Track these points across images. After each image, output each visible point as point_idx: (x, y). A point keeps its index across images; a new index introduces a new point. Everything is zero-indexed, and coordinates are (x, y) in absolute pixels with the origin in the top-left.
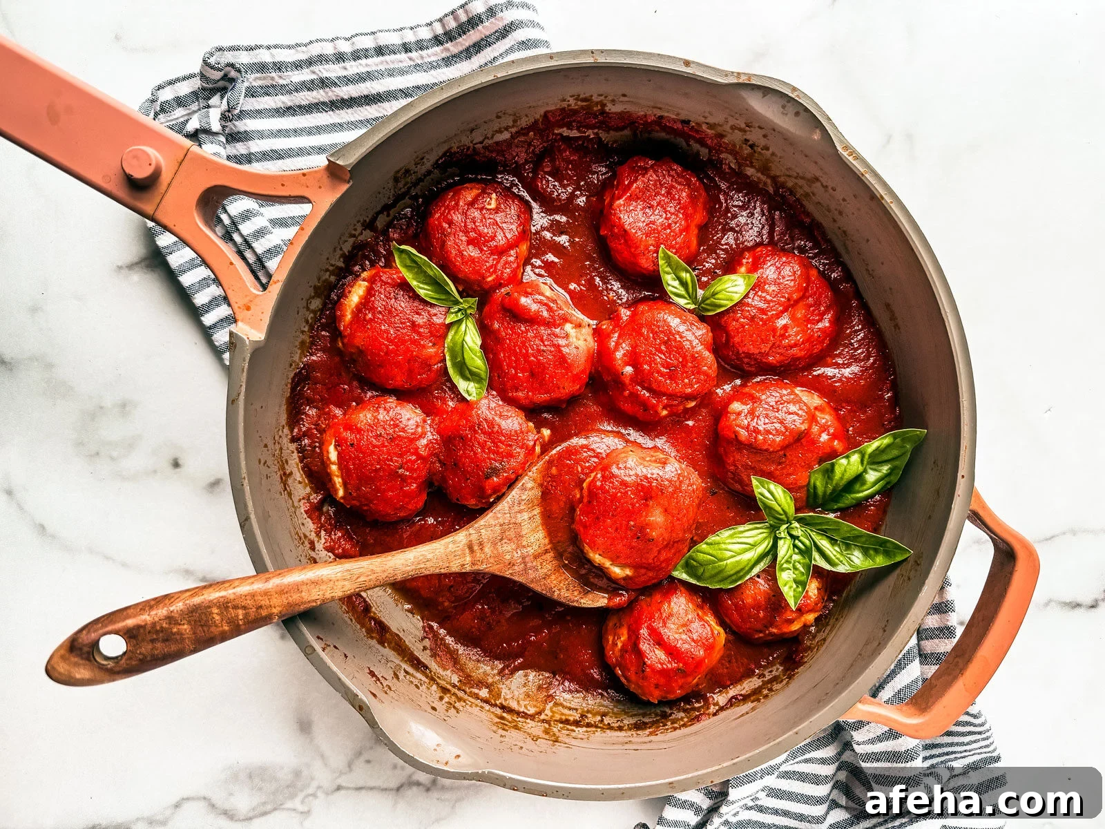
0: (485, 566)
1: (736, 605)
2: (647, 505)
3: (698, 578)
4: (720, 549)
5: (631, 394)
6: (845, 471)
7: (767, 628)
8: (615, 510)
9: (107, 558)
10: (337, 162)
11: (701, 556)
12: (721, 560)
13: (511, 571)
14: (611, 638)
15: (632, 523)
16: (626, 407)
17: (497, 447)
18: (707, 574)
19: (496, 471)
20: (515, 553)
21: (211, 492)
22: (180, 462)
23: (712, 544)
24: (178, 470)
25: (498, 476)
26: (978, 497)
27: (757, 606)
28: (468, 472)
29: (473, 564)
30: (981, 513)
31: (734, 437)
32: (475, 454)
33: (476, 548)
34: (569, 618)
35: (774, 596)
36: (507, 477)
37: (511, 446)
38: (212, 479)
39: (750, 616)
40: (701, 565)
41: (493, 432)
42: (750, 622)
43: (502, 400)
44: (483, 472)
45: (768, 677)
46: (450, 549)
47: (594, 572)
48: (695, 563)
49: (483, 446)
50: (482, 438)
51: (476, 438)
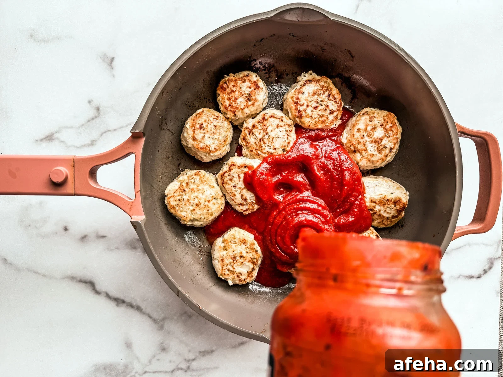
9: (36, 273)
10: (136, 132)
21: (82, 241)
22: (68, 228)
24: (67, 232)
26: (459, 125)
30: (462, 131)
38: (83, 235)
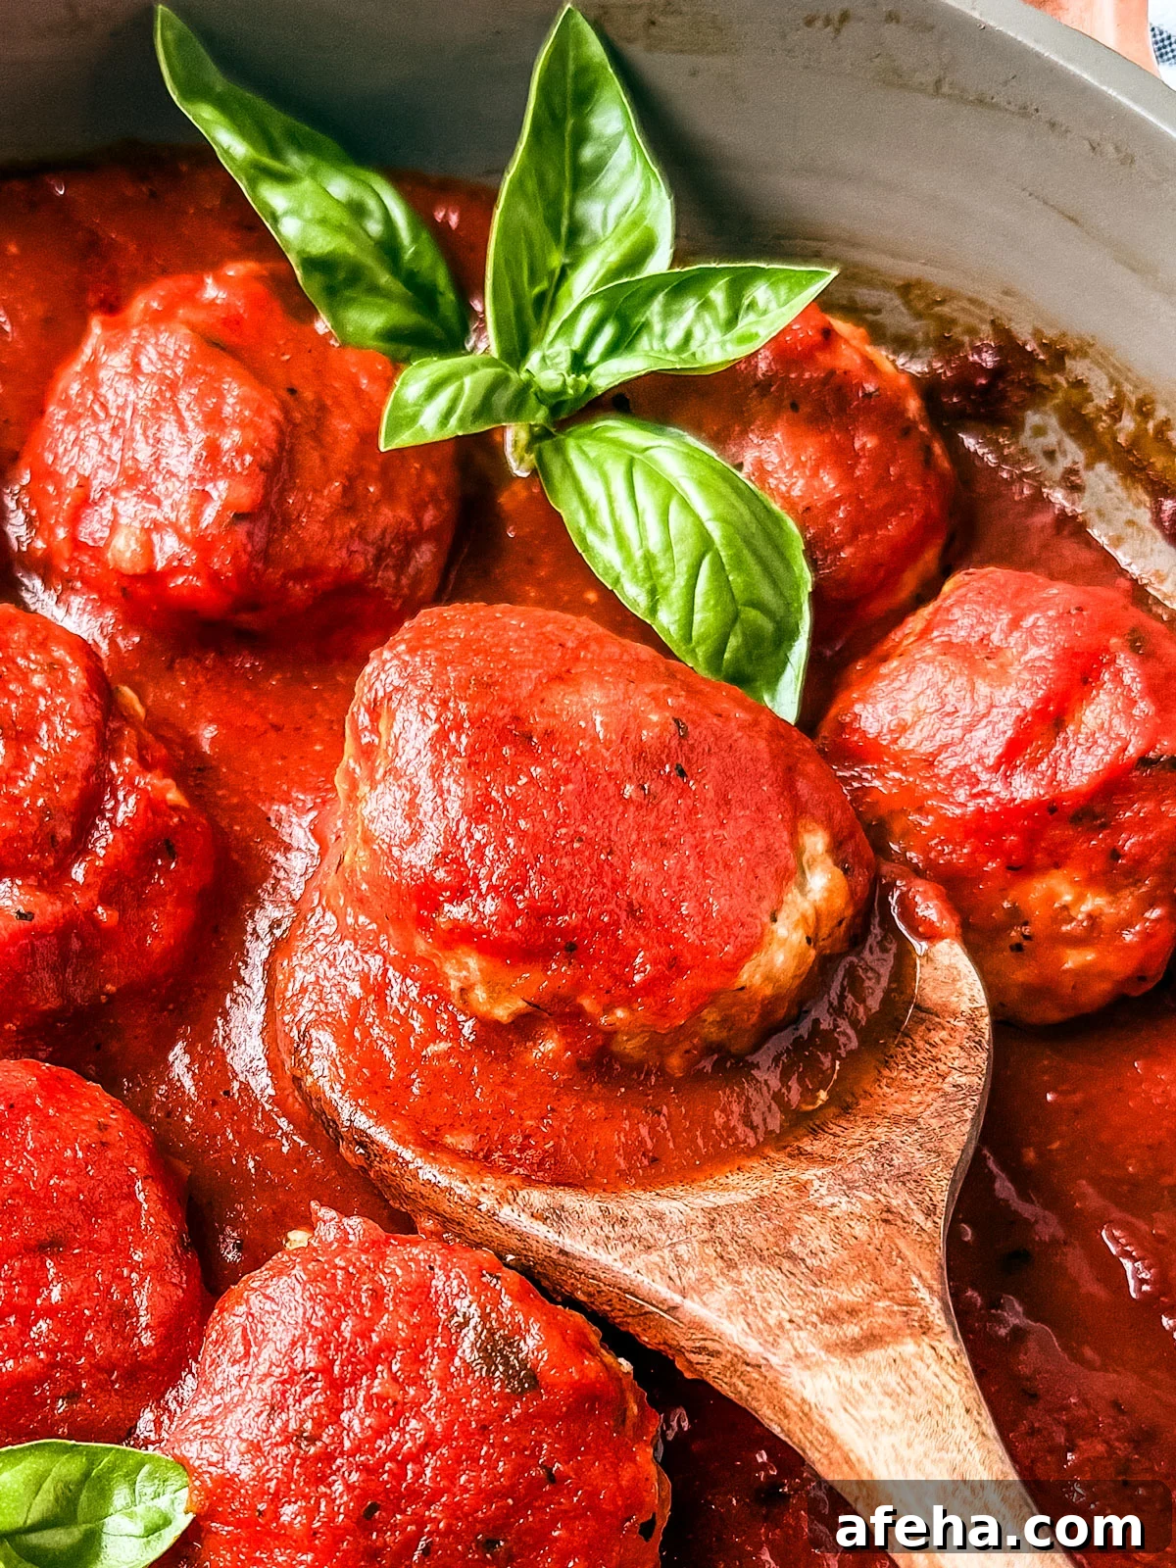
0: (924, 1293)
1: (854, 530)
2: (549, 735)
3: (784, 635)
4: (668, 547)
5: (105, 899)
6: (323, 221)
7: (908, 430)
8: (589, 842)
11: (704, 618)
12: (706, 543)
13: (919, 1218)
14: (1074, 959)
15: (629, 790)
16: (160, 929)
17: (388, 1346)
18: (766, 593)
19: (496, 1347)
20: (836, 1212)
23: (653, 592)
25: (519, 1331)
27: (842, 457)
28: (520, 1469)
29: (926, 1329)
31: (242, 529)
32: (429, 1445)
33: (852, 1330)
34: (1030, 1155)
35: (794, 407)
36: (516, 1297)
37: (377, 1295)
39: (882, 482)
40: (736, 617)
41: (326, 1370)
42: (901, 478)
43: (174, 1380)
44: (509, 1399)
45: (1073, 453)
46: (887, 1413)
47: (842, 997)
48: (734, 642)
49: (390, 1414)
50: (355, 1420)
51: (357, 1449)
